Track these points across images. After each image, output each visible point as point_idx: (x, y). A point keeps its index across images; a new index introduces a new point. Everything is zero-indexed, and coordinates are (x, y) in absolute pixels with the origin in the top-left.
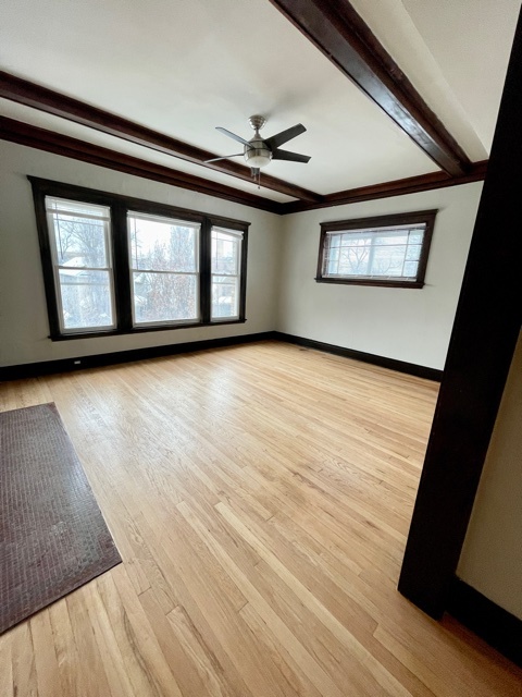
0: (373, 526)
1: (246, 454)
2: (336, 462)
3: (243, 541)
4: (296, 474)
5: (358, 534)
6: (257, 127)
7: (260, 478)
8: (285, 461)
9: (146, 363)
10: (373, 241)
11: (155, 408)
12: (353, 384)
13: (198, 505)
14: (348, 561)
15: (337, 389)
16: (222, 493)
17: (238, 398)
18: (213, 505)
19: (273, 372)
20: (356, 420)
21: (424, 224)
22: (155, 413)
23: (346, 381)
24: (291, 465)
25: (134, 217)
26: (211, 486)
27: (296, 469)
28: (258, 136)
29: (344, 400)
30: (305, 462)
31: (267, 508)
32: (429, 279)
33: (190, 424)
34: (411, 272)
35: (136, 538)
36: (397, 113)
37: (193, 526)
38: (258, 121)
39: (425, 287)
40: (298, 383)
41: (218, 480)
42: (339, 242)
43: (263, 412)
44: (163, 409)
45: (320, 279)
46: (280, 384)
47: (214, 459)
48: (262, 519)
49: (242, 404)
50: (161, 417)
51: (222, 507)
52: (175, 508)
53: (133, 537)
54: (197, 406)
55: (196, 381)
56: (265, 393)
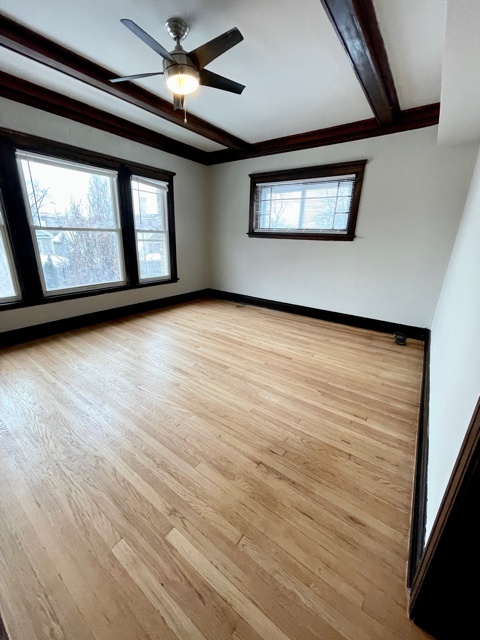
0: (359, 523)
1: (197, 446)
2: (299, 438)
3: (210, 589)
4: (259, 463)
5: (346, 540)
6: (178, 38)
7: (219, 478)
8: (244, 447)
9: (66, 336)
10: (304, 194)
11: (79, 396)
12: (295, 340)
13: (143, 542)
14: (344, 589)
15: (281, 347)
16: (173, 512)
17: (178, 370)
18: (163, 536)
19: (213, 334)
20: (308, 381)
21: (354, 176)
22: (78, 402)
23: (287, 337)
24: (250, 451)
25: (25, 158)
26: (159, 503)
27: (259, 457)
28: (179, 47)
29: (291, 359)
30: (266, 444)
31: (234, 524)
32: (359, 231)
33: (125, 413)
34: (341, 224)
35: (52, 630)
36: (348, 29)
37: (138, 581)
38: (178, 26)
39: (356, 240)
40: (241, 344)
41: (168, 494)
42: (269, 195)
43: (209, 385)
44: (89, 396)
45: (252, 233)
46: (222, 347)
47: (158, 460)
48: (230, 543)
49: (184, 377)
50: (86, 408)
51: (176, 538)
52: (111, 556)
53: (46, 630)
54: (132, 387)
55: (128, 354)
56: (208, 360)
